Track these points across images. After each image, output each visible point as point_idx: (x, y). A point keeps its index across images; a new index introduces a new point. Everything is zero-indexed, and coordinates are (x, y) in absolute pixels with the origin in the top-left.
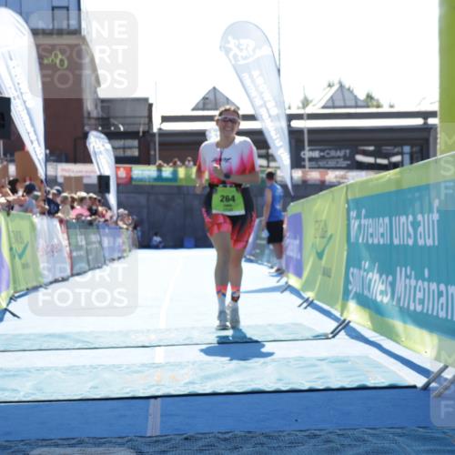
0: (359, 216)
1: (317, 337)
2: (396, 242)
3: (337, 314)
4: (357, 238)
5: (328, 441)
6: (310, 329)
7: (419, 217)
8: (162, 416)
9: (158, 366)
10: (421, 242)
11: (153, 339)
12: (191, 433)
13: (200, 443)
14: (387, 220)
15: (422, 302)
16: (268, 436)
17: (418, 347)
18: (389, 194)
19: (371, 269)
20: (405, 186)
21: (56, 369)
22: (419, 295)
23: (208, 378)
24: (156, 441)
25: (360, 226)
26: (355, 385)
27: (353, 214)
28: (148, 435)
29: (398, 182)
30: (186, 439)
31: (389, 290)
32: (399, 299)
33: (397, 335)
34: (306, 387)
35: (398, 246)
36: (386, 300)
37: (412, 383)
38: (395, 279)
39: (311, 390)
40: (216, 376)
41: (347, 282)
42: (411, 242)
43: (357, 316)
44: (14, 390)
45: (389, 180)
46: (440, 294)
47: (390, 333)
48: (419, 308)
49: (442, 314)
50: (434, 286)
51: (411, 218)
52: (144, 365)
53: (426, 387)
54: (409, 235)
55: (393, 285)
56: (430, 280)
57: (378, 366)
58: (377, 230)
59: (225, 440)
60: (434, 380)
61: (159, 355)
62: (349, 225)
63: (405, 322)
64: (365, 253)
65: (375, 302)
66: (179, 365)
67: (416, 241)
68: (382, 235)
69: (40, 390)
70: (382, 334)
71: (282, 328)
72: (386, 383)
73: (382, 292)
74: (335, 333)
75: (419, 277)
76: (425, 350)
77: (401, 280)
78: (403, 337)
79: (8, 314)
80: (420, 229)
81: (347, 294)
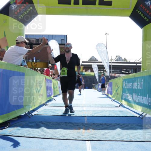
0: (125, 83)
1: (116, 107)
2: (133, 88)
3: (120, 103)
4: (125, 87)
5: (121, 126)
6: (115, 105)
7: (139, 83)
8: (88, 120)
9: (85, 111)
10: (139, 88)
11: (83, 106)
12: (94, 123)
14: (132, 84)
15: (138, 100)
16: (109, 124)
17: (138, 109)
18: (132, 78)
19: (128, 93)
20: (136, 77)
22: (138, 99)
23: (95, 113)
24: (87, 124)
25: (126, 85)
26: (125, 116)
27: (124, 82)
28: (85, 122)
29: (134, 76)
30: (93, 124)
32: (134, 100)
34: (115, 116)
35: (134, 89)
36: (131, 100)
37: (136, 116)
38: (133, 95)
40: (97, 113)
41: (122, 96)
42: (137, 88)
43: (124, 103)
45: (132, 75)
46: (143, 99)
47: (132, 107)
48: (138, 101)
49: (143, 103)
50: (141, 97)
51: (137, 83)
52: (82, 110)
53: (139, 117)
55: (132, 97)
57: (129, 113)
58: (129, 86)
59: (101, 124)
60: (141, 116)
61: (85, 109)
62: (123, 84)
63: (135, 104)
64: (126, 90)
65: (128, 100)
66: (89, 111)
68: (131, 87)
70: (130, 106)
71: (108, 105)
72: (131, 116)
73: (130, 98)
74: (119, 106)
75: (138, 95)
76: (139, 110)
77: (134, 96)
78: (134, 107)
79: (53, 99)
80: (139, 86)
81: (122, 98)
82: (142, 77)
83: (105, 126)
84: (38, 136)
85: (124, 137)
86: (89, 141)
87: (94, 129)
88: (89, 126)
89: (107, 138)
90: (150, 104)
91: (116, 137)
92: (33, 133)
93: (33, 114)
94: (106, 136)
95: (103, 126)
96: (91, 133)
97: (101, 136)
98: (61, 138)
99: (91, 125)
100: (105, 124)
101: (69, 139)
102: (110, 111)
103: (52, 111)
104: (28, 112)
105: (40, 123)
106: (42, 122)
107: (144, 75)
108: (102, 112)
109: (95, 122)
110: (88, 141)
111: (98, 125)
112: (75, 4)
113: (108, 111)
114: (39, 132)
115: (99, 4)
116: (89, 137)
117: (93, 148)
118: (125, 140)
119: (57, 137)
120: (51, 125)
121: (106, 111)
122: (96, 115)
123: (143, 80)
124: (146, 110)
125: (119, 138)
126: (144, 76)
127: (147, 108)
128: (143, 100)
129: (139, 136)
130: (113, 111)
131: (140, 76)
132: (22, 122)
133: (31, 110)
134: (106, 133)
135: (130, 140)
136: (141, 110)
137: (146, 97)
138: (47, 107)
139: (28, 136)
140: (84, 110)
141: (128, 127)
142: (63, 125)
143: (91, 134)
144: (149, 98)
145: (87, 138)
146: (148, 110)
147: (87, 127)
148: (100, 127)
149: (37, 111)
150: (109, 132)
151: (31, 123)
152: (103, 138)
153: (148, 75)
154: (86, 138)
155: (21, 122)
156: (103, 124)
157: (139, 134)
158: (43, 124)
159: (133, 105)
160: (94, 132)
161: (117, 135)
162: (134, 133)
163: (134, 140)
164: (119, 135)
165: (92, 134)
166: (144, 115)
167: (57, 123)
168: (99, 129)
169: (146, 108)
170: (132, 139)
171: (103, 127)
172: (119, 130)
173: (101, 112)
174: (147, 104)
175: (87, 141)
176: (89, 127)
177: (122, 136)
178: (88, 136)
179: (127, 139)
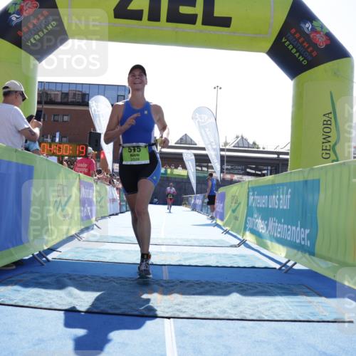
0: (253, 195)
1: (232, 246)
2: (270, 207)
3: (240, 237)
4: (252, 204)
5: (240, 287)
6: (228, 242)
7: (281, 197)
8: (169, 273)
9: (163, 253)
10: (281, 207)
11: (160, 242)
12: (182, 280)
13: (187, 284)
14: (266, 197)
15: (280, 233)
16: (216, 284)
17: (277, 252)
18: (269, 186)
19: (258, 218)
20: (277, 182)
21: (120, 251)
22: (279, 230)
23: (186, 259)
24: (168, 282)
25: (254, 199)
26: (250, 266)
27: (251, 193)
28: (164, 279)
29: (273, 181)
30: (181, 282)
31: (265, 227)
32: (270, 232)
33: (268, 247)
34: (229, 265)
36: (263, 231)
37: (274, 266)
38: (268, 222)
39: (231, 267)
40: (190, 259)
41: (246, 223)
42: (277, 207)
43: (250, 238)
44: (105, 258)
45: (269, 180)
46: (288, 230)
47: (265, 247)
48: (278, 236)
49: (289, 239)
50: (286, 226)
51: (277, 197)
52: (158, 252)
53: (280, 269)
54: (276, 204)
55: (267, 225)
56: (284, 223)
57: (259, 259)
58: (262, 201)
59: (197, 283)
60: (283, 266)
61: (163, 248)
62: (248, 198)
63: (271, 241)
64: (255, 211)
65: (258, 232)
66: (173, 253)
67: (279, 207)
68: (264, 203)
69: (115, 258)
70: (261, 246)
71: (216, 241)
72: (263, 266)
73: (262, 228)
74: (239, 245)
75: (279, 222)
76: (280, 253)
77: (271, 224)
78: (270, 248)
79: (95, 227)
80: (281, 201)
81: (245, 229)
82: (290, 183)
83: (207, 288)
84: (60, 305)
85: (247, 312)
86: (172, 319)
87: (183, 294)
88: (172, 286)
89: (210, 313)
90: (303, 243)
91: (230, 311)
92: (49, 298)
93: (50, 257)
94: (209, 309)
95: (202, 287)
96: (175, 302)
97: (197, 309)
98: (110, 311)
99: (177, 285)
100: (207, 283)
101: (126, 313)
102: (220, 255)
103: (93, 251)
104: (38, 253)
105: (65, 277)
106: (70, 276)
107: (292, 181)
108: (201, 256)
109: (185, 277)
110: (169, 318)
111: (191, 286)
112: (150, 19)
113: (214, 254)
114: (61, 297)
115: (204, 23)
116: (170, 310)
117: (180, 334)
118: (248, 318)
119: (102, 308)
120: (88, 283)
121: (210, 255)
122: (187, 263)
123: (290, 190)
124: (295, 255)
125: (236, 314)
126: (294, 182)
127: (298, 250)
128: (289, 232)
129: (277, 310)
130: (225, 254)
131: (285, 182)
132: (25, 275)
133: (46, 248)
134: (207, 303)
135: (258, 319)
136: (284, 254)
137: (297, 227)
138: (81, 242)
139: (37, 305)
140: (163, 251)
141: (256, 291)
142: (115, 284)
143: (176, 304)
144: (302, 229)
145: (167, 313)
146: (300, 254)
147: (166, 288)
148: (196, 289)
149: (58, 250)
150: (214, 301)
151: (44, 277)
152: (202, 313)
153: (301, 179)
154: (163, 312)
155: (24, 273)
156: (202, 282)
157: (279, 304)
158: (70, 279)
159: (269, 243)
160: (182, 300)
161: (231, 306)
162: (267, 303)
163: (266, 318)
164: (236, 306)
165: (179, 305)
166: (290, 264)
167: (102, 278)
168: (194, 294)
169: (295, 251)
170: (264, 316)
171: (202, 290)
172: (235, 297)
173: (198, 257)
174: (298, 241)
175: (166, 320)
176: (172, 288)
177: (241, 308)
178: (169, 308)
179: (251, 315)
